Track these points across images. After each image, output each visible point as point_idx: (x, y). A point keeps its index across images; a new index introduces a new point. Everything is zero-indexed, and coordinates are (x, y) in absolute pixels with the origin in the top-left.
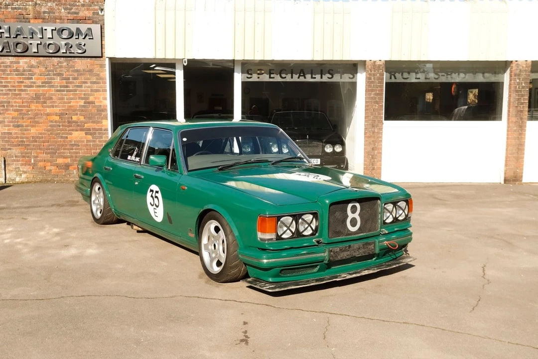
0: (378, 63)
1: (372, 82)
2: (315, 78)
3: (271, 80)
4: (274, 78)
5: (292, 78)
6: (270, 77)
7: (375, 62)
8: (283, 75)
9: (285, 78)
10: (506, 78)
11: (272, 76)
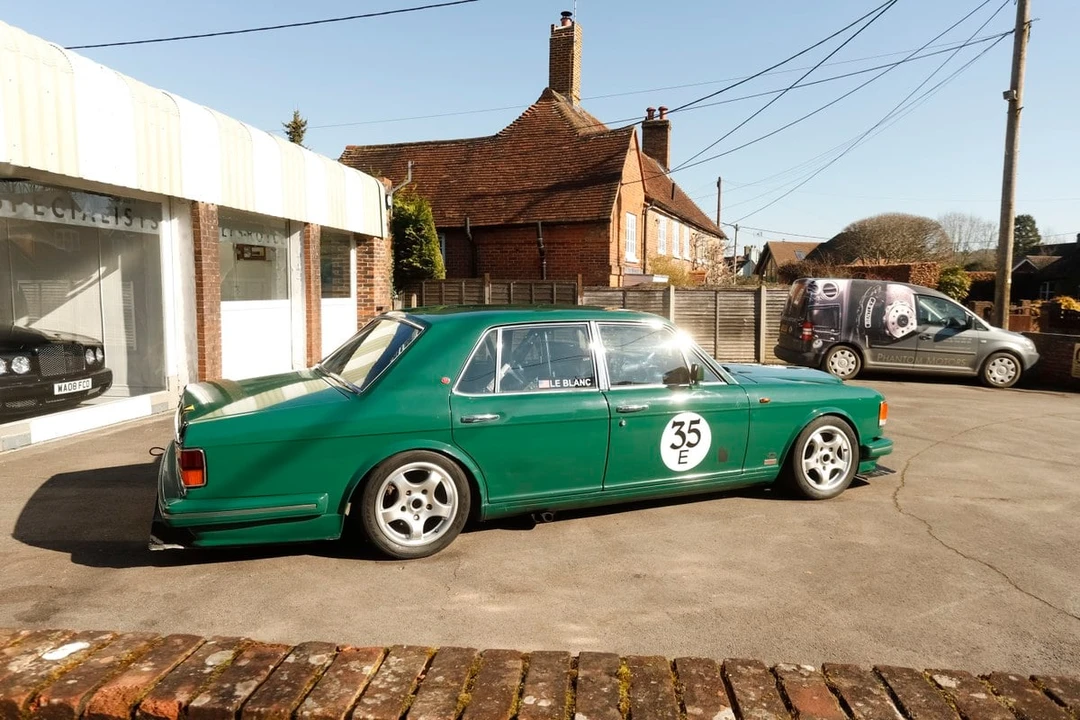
0: (212, 208)
1: (207, 239)
2: (107, 222)
3: (39, 218)
4: (42, 214)
5: (73, 218)
6: (36, 212)
7: (207, 205)
8: (59, 211)
9: (62, 216)
10: (295, 243)
11: (39, 209)
